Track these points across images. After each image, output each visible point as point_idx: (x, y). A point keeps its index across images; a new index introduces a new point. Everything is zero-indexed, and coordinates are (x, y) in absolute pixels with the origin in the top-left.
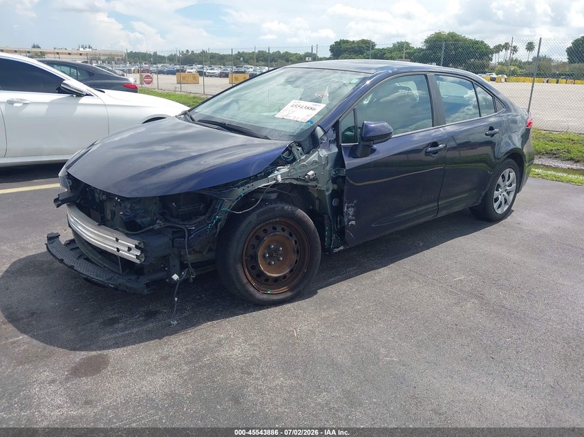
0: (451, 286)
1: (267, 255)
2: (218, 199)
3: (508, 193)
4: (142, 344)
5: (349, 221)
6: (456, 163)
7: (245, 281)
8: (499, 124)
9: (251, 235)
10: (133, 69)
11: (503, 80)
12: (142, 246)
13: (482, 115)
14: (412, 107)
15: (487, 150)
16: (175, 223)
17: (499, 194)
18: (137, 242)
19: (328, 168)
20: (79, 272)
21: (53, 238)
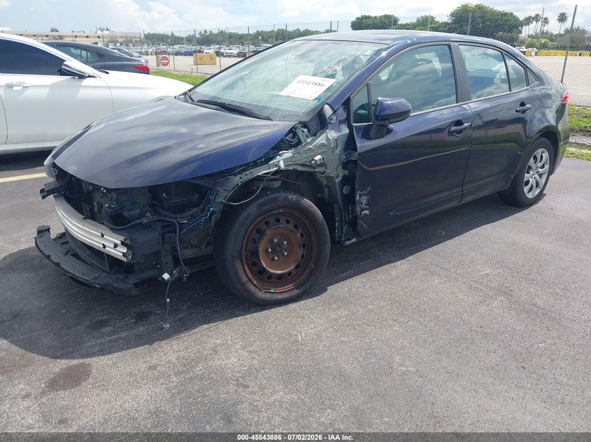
0: (476, 281)
1: (270, 250)
2: (212, 188)
3: (540, 176)
4: (130, 351)
5: (362, 211)
6: (482, 143)
7: (245, 279)
8: (532, 99)
9: (250, 229)
10: (150, 50)
11: (533, 54)
12: (128, 242)
13: (512, 89)
14: (433, 82)
15: (517, 128)
16: (166, 216)
17: (530, 177)
18: (122, 238)
19: (338, 151)
20: (65, 271)
21: (43, 232)
